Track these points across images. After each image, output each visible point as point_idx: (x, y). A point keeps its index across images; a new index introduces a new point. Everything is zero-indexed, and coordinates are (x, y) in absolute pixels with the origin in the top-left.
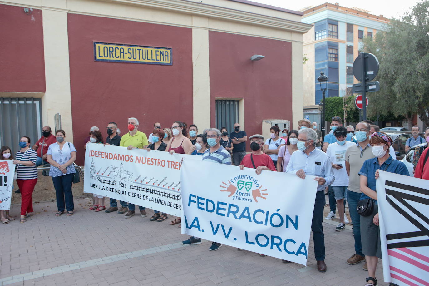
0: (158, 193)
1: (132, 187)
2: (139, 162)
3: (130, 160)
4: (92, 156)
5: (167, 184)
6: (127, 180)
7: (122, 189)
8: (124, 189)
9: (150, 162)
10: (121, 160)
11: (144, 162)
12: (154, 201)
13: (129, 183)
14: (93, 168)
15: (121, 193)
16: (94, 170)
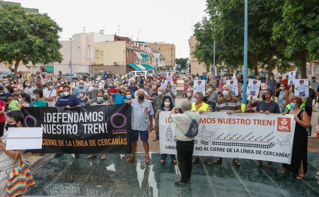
0: (242, 145)
1: (214, 143)
2: (221, 122)
3: (212, 121)
4: (169, 122)
5: (253, 137)
6: (209, 139)
7: (203, 146)
8: (206, 146)
9: (232, 122)
10: (203, 122)
11: (226, 122)
12: (240, 151)
13: (210, 140)
14: (169, 133)
15: (203, 149)
16: (171, 134)
